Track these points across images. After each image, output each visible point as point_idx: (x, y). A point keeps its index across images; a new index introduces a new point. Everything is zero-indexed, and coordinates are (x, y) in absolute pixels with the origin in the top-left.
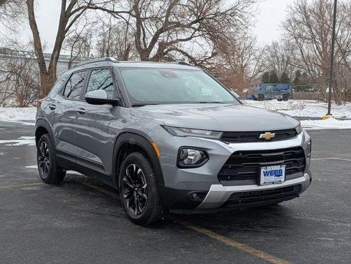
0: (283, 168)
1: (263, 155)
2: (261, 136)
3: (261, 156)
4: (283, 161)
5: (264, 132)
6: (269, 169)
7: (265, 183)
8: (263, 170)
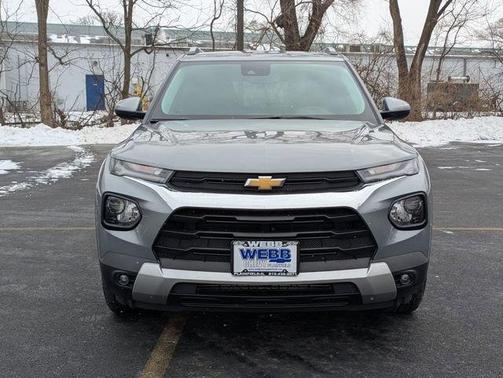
0: (293, 248)
1: (238, 218)
2: (249, 182)
3: (235, 219)
4: (294, 234)
5: (255, 175)
6: (253, 245)
7: (245, 271)
8: (238, 247)
